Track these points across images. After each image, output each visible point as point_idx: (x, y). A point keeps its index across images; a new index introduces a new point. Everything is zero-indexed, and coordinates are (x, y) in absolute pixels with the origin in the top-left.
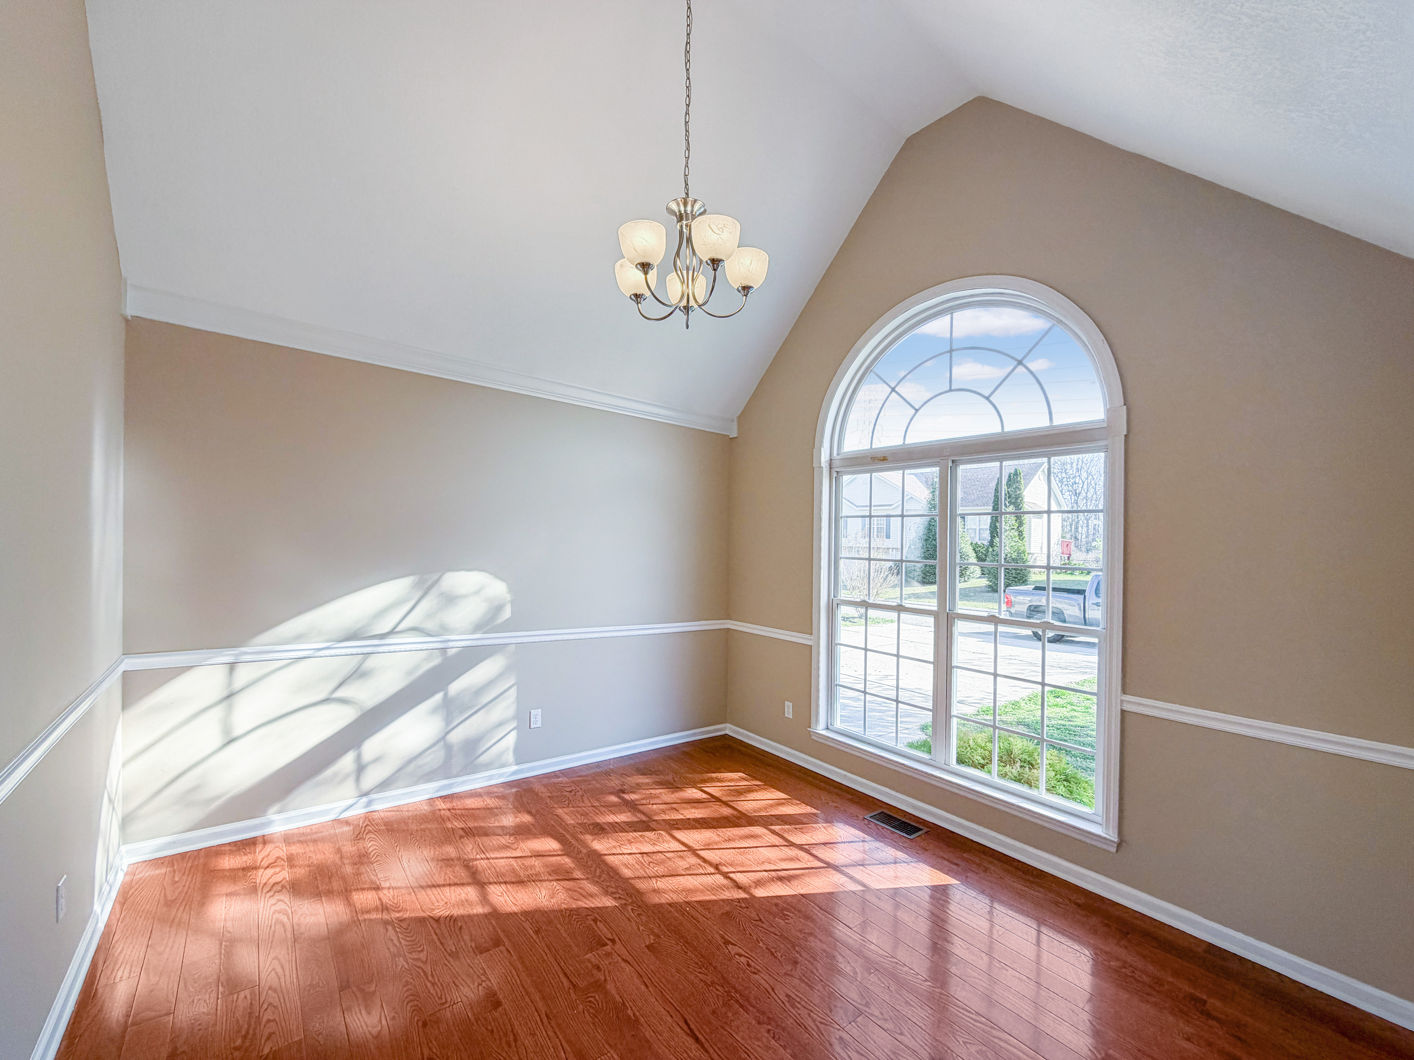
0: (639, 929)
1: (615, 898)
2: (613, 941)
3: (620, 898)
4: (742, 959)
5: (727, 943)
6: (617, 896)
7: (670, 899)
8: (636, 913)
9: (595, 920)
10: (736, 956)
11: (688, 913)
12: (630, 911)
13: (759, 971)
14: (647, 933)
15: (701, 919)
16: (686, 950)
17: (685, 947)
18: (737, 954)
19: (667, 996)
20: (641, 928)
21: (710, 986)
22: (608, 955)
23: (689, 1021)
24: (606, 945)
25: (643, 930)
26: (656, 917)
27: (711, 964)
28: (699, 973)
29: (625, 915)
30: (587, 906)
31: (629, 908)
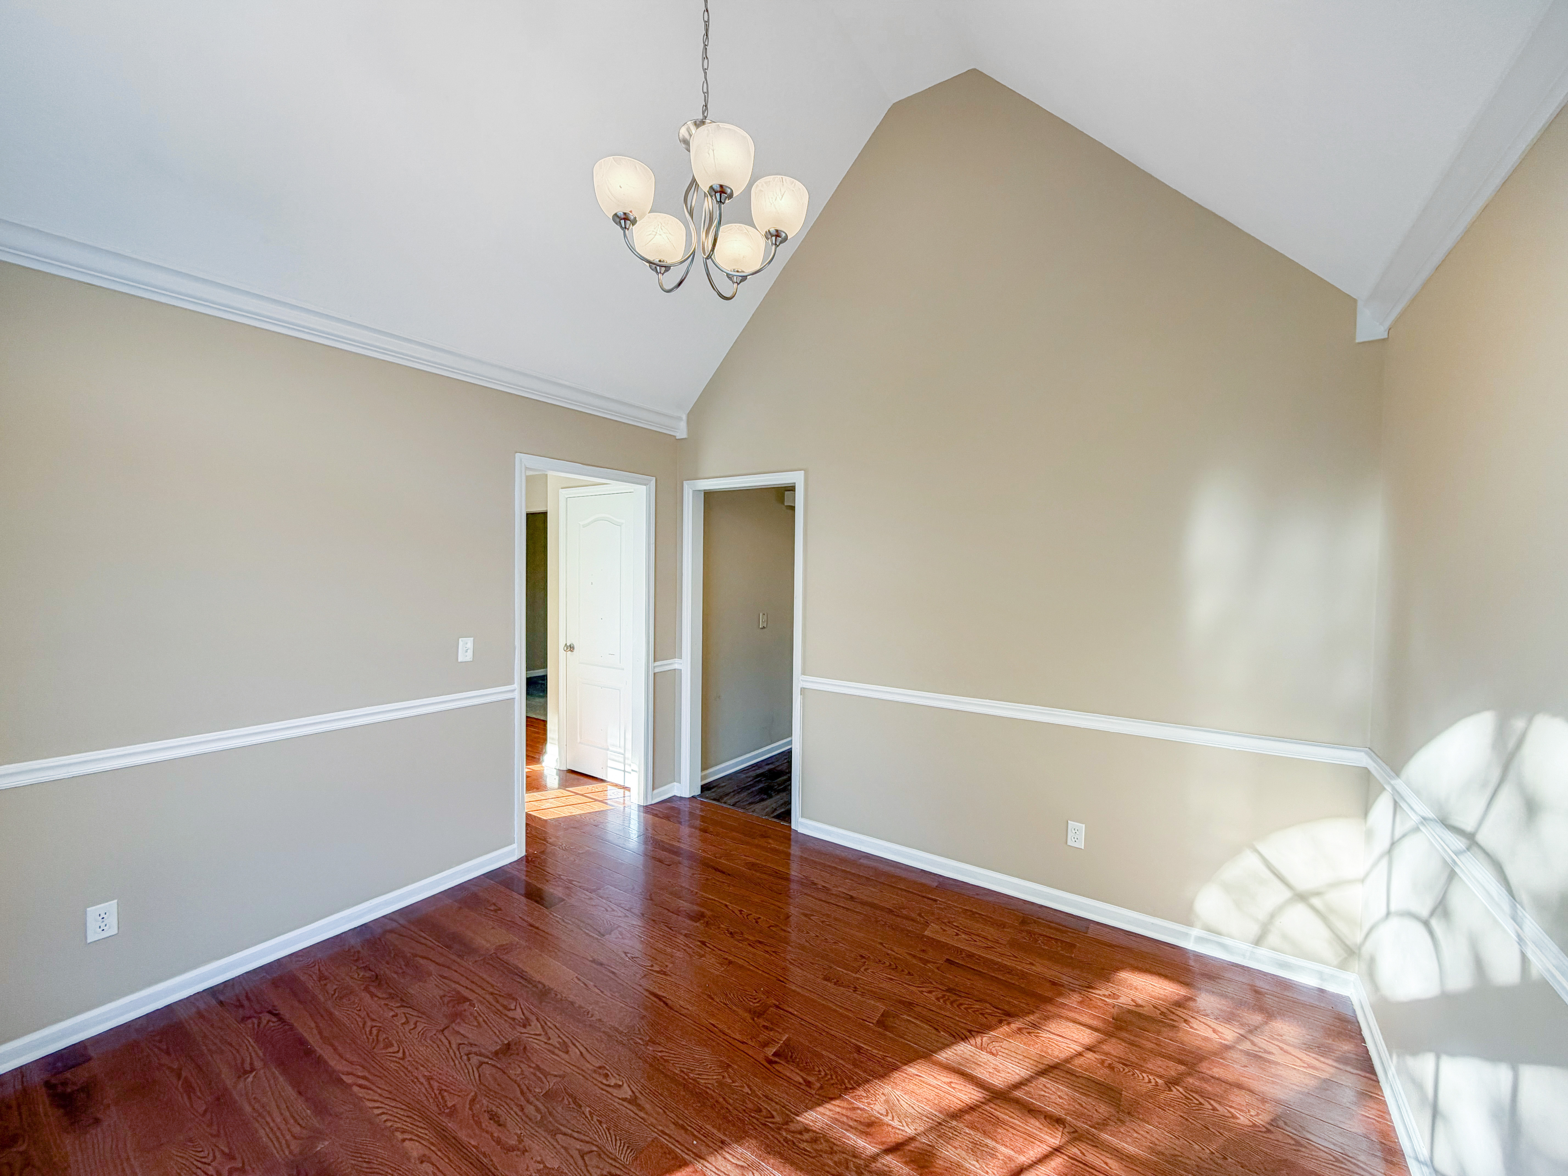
0: (749, 1086)
1: (807, 1130)
2: (770, 1062)
3: (801, 1133)
4: (613, 1082)
5: (633, 1101)
6: (806, 1136)
7: (727, 1156)
8: (764, 1112)
9: (809, 1084)
10: (621, 1083)
11: (694, 1135)
12: (774, 1113)
13: (595, 1071)
14: (736, 1084)
15: (672, 1130)
16: (682, 1074)
17: (684, 1079)
18: (620, 1086)
19: (690, 1021)
20: (747, 1090)
21: (649, 1041)
22: (765, 1045)
23: (664, 1006)
24: (775, 1054)
25: (743, 1087)
26: (735, 1112)
27: (651, 1065)
28: (663, 1051)
29: (776, 1103)
30: (833, 1102)
31: (778, 1119)
